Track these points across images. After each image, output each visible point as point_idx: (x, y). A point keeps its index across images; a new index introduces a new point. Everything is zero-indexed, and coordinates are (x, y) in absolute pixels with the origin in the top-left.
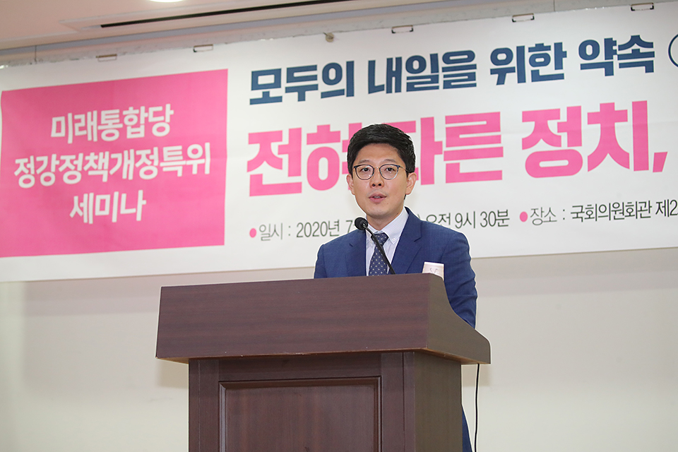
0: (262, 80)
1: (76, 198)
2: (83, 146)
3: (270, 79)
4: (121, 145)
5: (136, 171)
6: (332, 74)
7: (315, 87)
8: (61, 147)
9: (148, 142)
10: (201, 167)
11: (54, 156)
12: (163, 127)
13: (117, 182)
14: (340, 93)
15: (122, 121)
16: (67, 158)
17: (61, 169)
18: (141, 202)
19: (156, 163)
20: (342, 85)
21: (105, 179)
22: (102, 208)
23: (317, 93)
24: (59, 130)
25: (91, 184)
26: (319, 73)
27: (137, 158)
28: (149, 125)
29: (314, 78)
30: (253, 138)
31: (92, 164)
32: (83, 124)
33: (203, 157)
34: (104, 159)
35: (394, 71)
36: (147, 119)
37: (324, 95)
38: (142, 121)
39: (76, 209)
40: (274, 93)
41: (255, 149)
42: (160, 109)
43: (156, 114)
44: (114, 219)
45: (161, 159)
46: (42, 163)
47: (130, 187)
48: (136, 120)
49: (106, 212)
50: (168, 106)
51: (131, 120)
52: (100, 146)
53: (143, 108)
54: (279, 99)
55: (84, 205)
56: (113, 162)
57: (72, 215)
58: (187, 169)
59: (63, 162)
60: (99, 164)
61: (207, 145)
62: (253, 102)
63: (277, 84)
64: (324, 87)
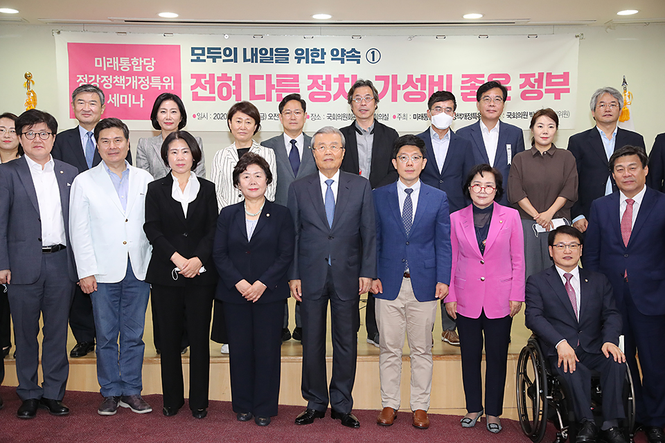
0: (196, 52)
1: (110, 95)
2: (110, 72)
3: (200, 52)
4: (131, 73)
5: (139, 86)
6: (228, 52)
7: (220, 57)
8: (101, 72)
9: (144, 73)
10: (170, 87)
11: (98, 76)
12: (151, 68)
13: (129, 89)
14: (231, 60)
15: (131, 63)
16: (105, 77)
17: (102, 82)
18: (142, 100)
19: (148, 83)
20: (232, 57)
21: (124, 88)
22: (124, 101)
23: (221, 60)
24: (99, 64)
25: (118, 90)
26: (222, 51)
27: (139, 80)
28: (144, 67)
30: (193, 76)
31: (117, 80)
32: (111, 62)
33: (170, 82)
34: (123, 79)
35: (254, 54)
36: (143, 63)
37: (224, 61)
38: (141, 64)
39: (110, 100)
40: (202, 58)
41: (194, 81)
42: (149, 59)
43: (147, 62)
44: (130, 106)
45: (150, 81)
46: (92, 78)
47: (137, 93)
48: (137, 63)
49: (126, 102)
50: (153, 59)
51: (135, 63)
52: (120, 73)
53: (141, 58)
54: (204, 61)
55: (114, 98)
56: (127, 81)
58: (163, 87)
59: (103, 79)
60: (121, 81)
61: (172, 77)
62: (192, 61)
63: (203, 54)
64: (224, 58)
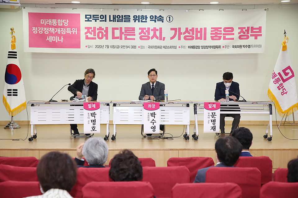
0: (87, 17)
1: (48, 37)
2: (48, 26)
3: (89, 17)
4: (57, 27)
5: (61, 32)
6: (102, 17)
8: (43, 26)
9: (63, 27)
10: (75, 33)
11: (42, 28)
12: (66, 24)
13: (56, 34)
15: (57, 22)
16: (45, 28)
17: (44, 30)
18: (62, 39)
19: (65, 31)
20: (104, 19)
21: (54, 33)
23: (99, 20)
24: (42, 22)
25: (51, 34)
26: (99, 16)
27: (61, 30)
28: (63, 24)
30: (86, 28)
31: (51, 30)
32: (48, 22)
33: (75, 31)
34: (53, 29)
35: (114, 18)
36: (63, 22)
38: (62, 22)
40: (90, 19)
41: (86, 30)
42: (66, 20)
43: (65, 21)
44: (57, 42)
46: (39, 29)
47: (60, 36)
48: (60, 22)
49: (55, 40)
50: (67, 20)
51: (59, 22)
52: (52, 27)
53: (62, 20)
54: (91, 21)
55: (50, 38)
56: (55, 30)
57: (47, 40)
58: (72, 33)
60: (52, 30)
61: (76, 29)
62: (85, 21)
64: (100, 19)
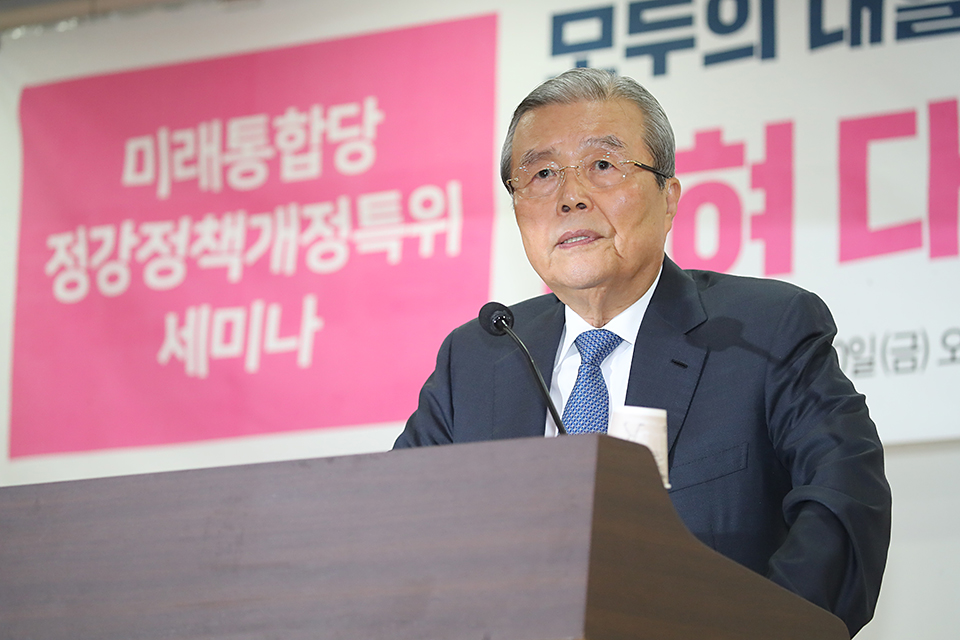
0: (575, 33)
1: (172, 321)
3: (590, 30)
4: (271, 195)
5: (302, 253)
6: (728, 10)
7: (688, 43)
8: (144, 207)
9: (327, 188)
10: (440, 240)
11: (127, 227)
12: (358, 152)
13: (260, 280)
14: (744, 52)
15: (272, 141)
16: (156, 230)
17: (143, 254)
18: (311, 323)
19: (344, 233)
20: (751, 34)
21: (235, 274)
22: (227, 338)
23: (694, 57)
24: (140, 167)
25: (204, 286)
26: (699, 8)
27: (305, 224)
28: (329, 149)
29: (687, 21)
31: (207, 240)
32: (188, 152)
33: (445, 215)
34: (234, 228)
36: (324, 135)
37: (711, 59)
39: (171, 344)
40: (598, 60)
42: (350, 110)
43: (346, 122)
44: (254, 365)
45: (355, 222)
46: (101, 242)
48: (303, 138)
49: (236, 349)
50: (370, 103)
51: (291, 138)
52: (228, 201)
53: (316, 110)
55: (188, 333)
56: (252, 236)
57: (162, 358)
58: (410, 244)
59: (144, 240)
60: (223, 240)
61: (454, 189)
63: (606, 41)
64: (710, 42)
